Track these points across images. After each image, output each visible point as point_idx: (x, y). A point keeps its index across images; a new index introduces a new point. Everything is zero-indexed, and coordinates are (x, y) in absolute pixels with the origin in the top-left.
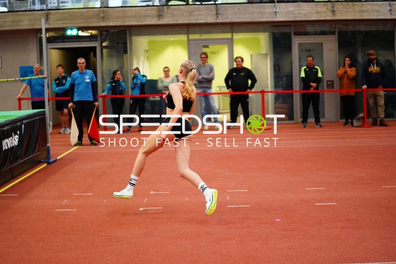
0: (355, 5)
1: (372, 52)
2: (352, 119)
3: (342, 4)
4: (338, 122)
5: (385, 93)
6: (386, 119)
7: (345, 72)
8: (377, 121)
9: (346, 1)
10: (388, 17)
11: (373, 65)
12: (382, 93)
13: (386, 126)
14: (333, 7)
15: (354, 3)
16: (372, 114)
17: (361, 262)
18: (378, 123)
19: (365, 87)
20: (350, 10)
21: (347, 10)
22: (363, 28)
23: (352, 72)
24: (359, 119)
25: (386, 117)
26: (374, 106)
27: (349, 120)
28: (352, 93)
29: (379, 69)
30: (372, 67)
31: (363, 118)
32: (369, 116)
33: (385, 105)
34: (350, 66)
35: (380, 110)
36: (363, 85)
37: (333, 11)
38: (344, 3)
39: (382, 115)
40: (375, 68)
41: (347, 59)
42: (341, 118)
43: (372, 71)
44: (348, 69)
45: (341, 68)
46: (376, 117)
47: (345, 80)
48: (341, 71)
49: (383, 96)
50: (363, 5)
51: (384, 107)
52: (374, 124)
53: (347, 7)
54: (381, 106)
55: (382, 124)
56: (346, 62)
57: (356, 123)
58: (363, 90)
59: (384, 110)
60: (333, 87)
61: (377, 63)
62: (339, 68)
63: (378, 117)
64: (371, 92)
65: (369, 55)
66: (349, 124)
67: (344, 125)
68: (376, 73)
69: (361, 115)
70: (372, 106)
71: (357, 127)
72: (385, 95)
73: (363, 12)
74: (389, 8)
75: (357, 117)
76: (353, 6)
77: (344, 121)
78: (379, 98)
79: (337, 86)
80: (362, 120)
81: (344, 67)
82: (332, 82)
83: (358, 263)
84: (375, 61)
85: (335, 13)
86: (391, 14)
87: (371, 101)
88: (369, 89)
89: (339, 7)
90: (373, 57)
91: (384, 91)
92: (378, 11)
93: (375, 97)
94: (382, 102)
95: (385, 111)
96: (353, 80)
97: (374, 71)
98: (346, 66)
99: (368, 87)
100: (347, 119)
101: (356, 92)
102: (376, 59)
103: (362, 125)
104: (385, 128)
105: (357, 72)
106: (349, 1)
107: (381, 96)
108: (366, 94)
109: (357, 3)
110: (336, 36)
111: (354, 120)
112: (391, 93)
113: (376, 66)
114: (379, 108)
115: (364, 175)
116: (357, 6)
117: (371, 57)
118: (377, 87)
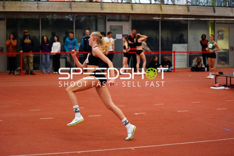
0: (17, 3)
1: (26, 31)
2: (14, 70)
3: (9, 2)
4: (6, 72)
5: (34, 55)
6: (34, 71)
7: (11, 43)
8: (28, 72)
9: (12, 1)
10: (36, 10)
11: (27, 38)
12: (32, 55)
13: (34, 74)
14: (4, 4)
15: (17, 2)
16: (26, 68)
17: (15, 155)
18: (29, 73)
19: (21, 51)
20: (14, 6)
21: (12, 6)
22: (23, 17)
23: (14, 43)
24: (18, 71)
25: (34, 69)
26: (27, 63)
27: (12, 71)
28: (15, 55)
29: (30, 41)
30: (26, 40)
31: (20, 70)
32: (24, 69)
33: (33, 62)
34: (14, 39)
35: (31, 65)
36: (21, 50)
37: (4, 6)
38: (10, 2)
39: (32, 68)
40: (28, 41)
41: (12, 35)
42: (8, 70)
43: (26, 42)
44: (12, 41)
45: (8, 40)
46: (28, 69)
47: (11, 48)
48: (8, 43)
49: (32, 57)
50: (22, 3)
51: (33, 63)
52: (27, 73)
53: (12, 4)
54: (31, 63)
55: (32, 73)
56: (11, 37)
57: (16, 73)
58: (20, 54)
59: (32, 65)
60: (3, 52)
61: (29, 37)
62: (7, 40)
63: (29, 69)
64: (25, 54)
65: (24, 33)
66: (12, 74)
67: (9, 74)
68: (29, 44)
69: (19, 68)
70: (26, 63)
71: (17, 75)
72: (33, 56)
73: (22, 7)
74: (37, 5)
75: (17, 69)
76: (16, 3)
77: (9, 71)
78: (30, 58)
79: (5, 50)
80: (19, 71)
81: (10, 39)
82: (2, 48)
83: (13, 155)
84: (28, 36)
85: (5, 7)
86: (38, 9)
87: (25, 60)
88: (24, 53)
89: (7, 4)
90: (27, 34)
91: (33, 54)
92: (30, 7)
93: (28, 57)
94: (32, 60)
95: (34, 66)
96: (15, 47)
97: (27, 42)
98: (11, 39)
99: (23, 52)
100: (11, 70)
101: (17, 55)
102: (29, 35)
103: (20, 74)
104: (33, 76)
105: (17, 42)
106: (13, 1)
107: (31, 57)
108: (22, 55)
109: (18, 2)
110: (5, 21)
111: (15, 71)
112: (37, 55)
113: (29, 39)
114: (30, 64)
115: (19, 104)
116: (18, 4)
117: (26, 34)
118: (29, 52)
